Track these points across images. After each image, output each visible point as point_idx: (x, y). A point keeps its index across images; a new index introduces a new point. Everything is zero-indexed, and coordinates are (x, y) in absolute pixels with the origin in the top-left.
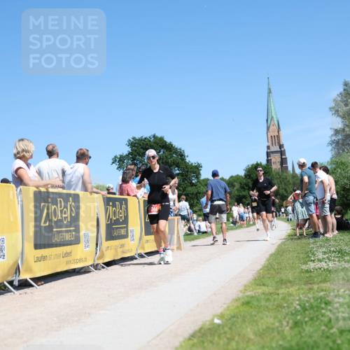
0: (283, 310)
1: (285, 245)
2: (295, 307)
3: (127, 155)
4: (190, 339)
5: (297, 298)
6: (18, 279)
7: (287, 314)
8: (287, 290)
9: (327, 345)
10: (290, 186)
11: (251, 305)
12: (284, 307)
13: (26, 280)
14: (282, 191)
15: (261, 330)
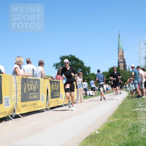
0: (125, 128)
1: (125, 101)
2: (130, 127)
3: (60, 63)
4: (86, 140)
5: (131, 123)
6: (14, 114)
7: (126, 130)
8: (127, 119)
9: (143, 142)
10: (128, 76)
11: (111, 126)
12: (125, 127)
13: (18, 115)
14: (124, 78)
15: (116, 136)
